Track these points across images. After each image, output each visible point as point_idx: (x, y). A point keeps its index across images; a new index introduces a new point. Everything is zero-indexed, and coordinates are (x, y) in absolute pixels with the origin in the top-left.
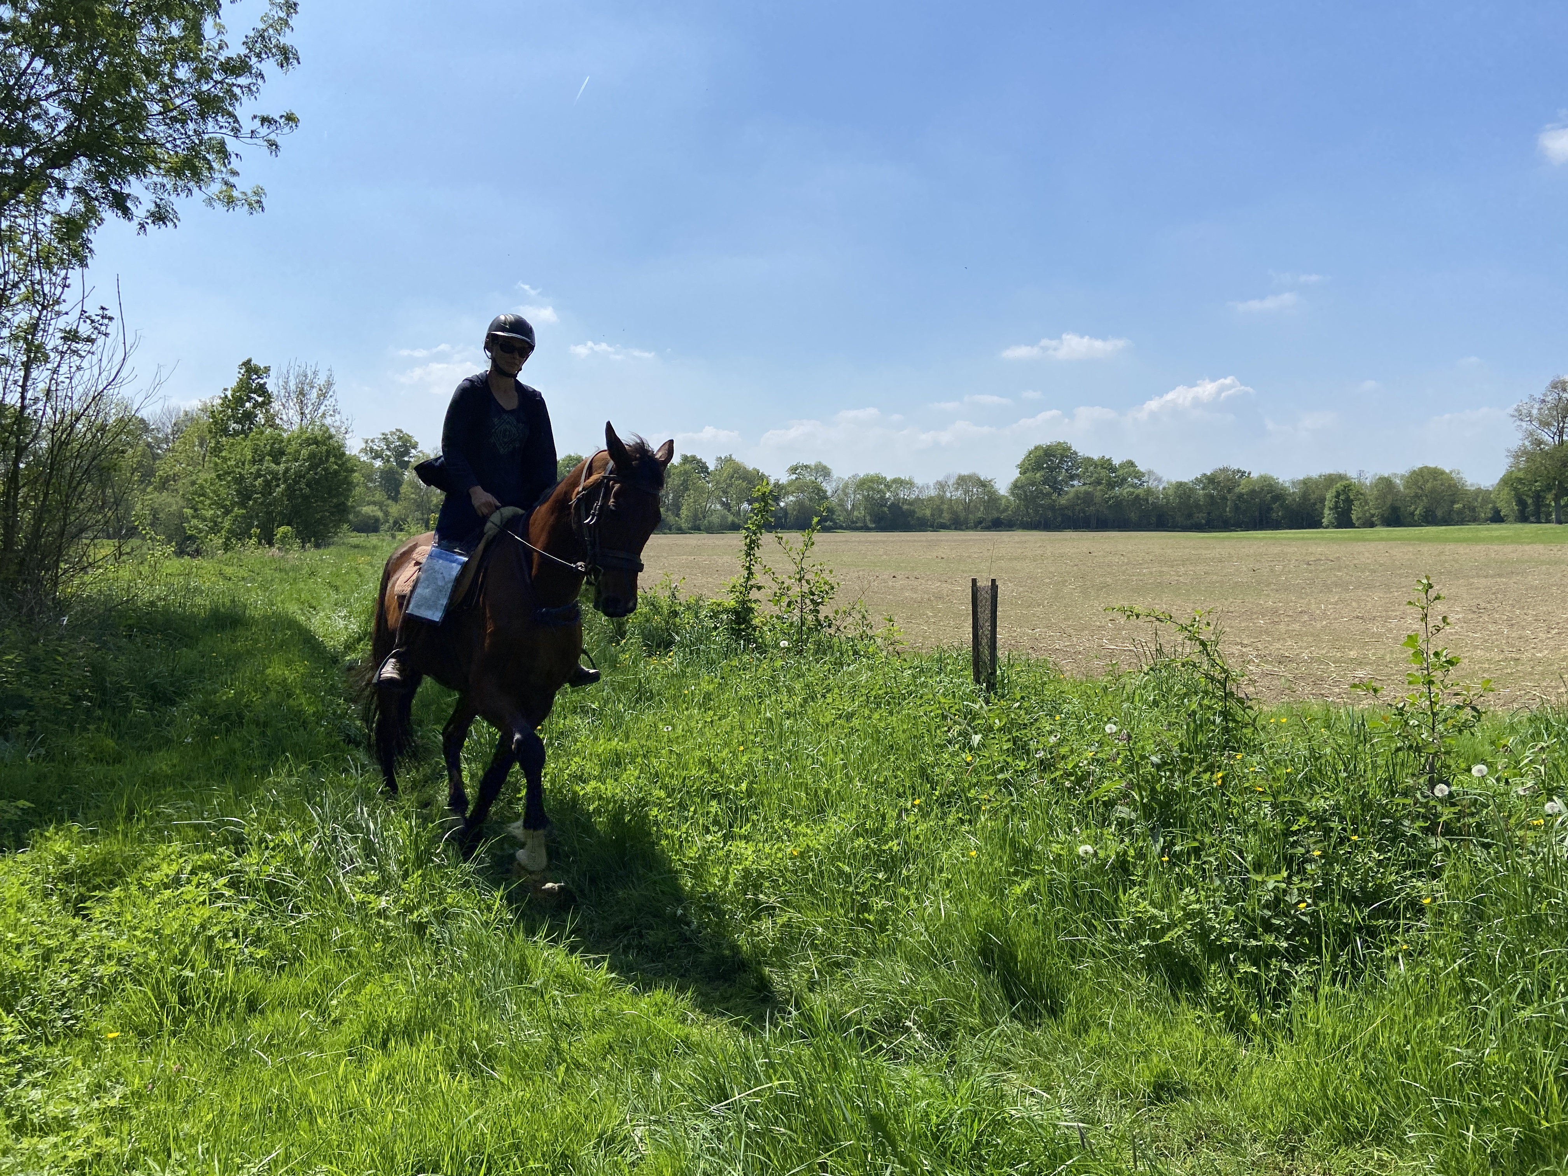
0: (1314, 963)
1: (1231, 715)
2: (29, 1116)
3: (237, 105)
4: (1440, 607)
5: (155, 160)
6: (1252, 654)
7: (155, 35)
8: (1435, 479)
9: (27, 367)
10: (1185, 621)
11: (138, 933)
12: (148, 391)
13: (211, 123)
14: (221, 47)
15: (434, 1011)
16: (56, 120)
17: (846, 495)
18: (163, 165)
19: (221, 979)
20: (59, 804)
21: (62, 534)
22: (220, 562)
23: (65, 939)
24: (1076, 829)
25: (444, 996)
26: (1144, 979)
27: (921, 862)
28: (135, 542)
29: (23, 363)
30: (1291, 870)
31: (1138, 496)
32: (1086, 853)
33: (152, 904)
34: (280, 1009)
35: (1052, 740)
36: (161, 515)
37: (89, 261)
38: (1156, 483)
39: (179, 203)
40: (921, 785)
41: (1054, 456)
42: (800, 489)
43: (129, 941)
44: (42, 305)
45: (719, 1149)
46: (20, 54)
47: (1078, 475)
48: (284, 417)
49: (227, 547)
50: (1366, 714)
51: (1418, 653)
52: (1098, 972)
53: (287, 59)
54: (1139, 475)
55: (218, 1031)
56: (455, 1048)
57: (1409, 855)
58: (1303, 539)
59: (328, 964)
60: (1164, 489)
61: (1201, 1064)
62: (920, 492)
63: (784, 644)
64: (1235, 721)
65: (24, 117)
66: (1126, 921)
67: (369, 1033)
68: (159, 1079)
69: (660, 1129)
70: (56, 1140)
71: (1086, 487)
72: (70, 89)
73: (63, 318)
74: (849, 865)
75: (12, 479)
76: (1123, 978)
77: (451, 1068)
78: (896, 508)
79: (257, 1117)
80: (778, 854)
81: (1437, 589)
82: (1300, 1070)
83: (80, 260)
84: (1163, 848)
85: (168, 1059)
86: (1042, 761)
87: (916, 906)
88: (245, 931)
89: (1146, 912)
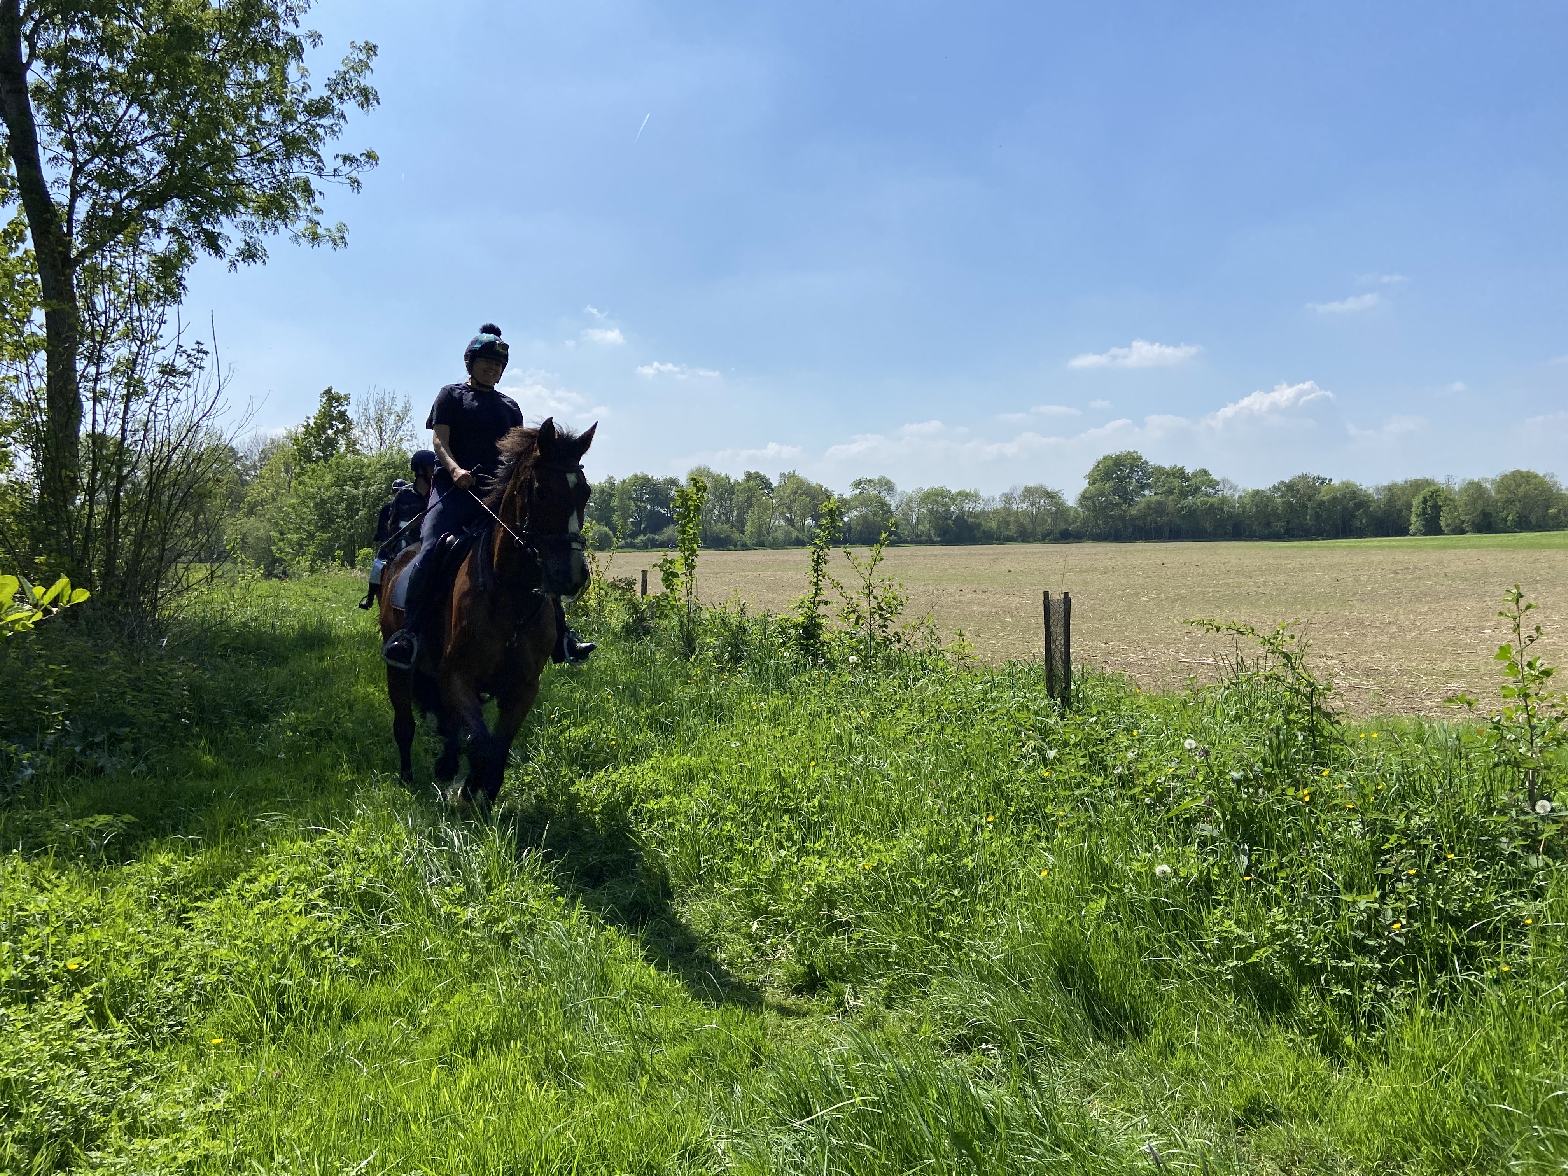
0: (1410, 985)
1: (1319, 731)
2: (140, 1118)
3: (321, 145)
4: (1536, 617)
5: (244, 200)
6: (1338, 667)
7: (242, 80)
8: (1528, 483)
9: (127, 398)
10: (1267, 633)
11: (239, 942)
12: (241, 421)
13: (296, 164)
14: (304, 90)
15: (520, 1020)
16: (151, 165)
17: (910, 509)
18: (251, 204)
19: (318, 987)
20: (162, 819)
21: (161, 558)
22: (307, 583)
23: (169, 948)
24: (1157, 846)
25: (529, 1006)
26: (1232, 1001)
27: (997, 880)
28: (228, 565)
29: (122, 397)
30: (1384, 889)
31: (1212, 505)
32: (1164, 873)
33: (251, 914)
34: (373, 1017)
35: (1130, 755)
36: (250, 539)
37: (183, 297)
38: (1231, 492)
39: (267, 240)
40: (996, 801)
41: (1124, 466)
42: (864, 504)
43: (231, 949)
44: (141, 341)
45: (802, 1163)
46: (119, 102)
47: (1149, 485)
48: (365, 443)
49: (312, 570)
50: (1461, 728)
51: (1513, 666)
52: (1185, 994)
53: (367, 100)
54: (1213, 484)
55: (316, 1039)
56: (541, 1057)
57: (1509, 874)
58: (1390, 547)
59: (417, 973)
60: (1240, 497)
61: (1293, 1088)
62: (986, 504)
63: (853, 659)
64: (1322, 736)
65: (122, 162)
66: (1211, 941)
67: (458, 1041)
68: (260, 1084)
69: (743, 1142)
70: (166, 1141)
71: (1158, 497)
72: (164, 135)
73: (161, 353)
74: (923, 881)
75: (114, 505)
76: (1210, 1000)
77: (538, 1077)
78: (961, 520)
79: (354, 1123)
80: (852, 870)
81: (1529, 597)
82: (1396, 1095)
83: (174, 297)
84: (1249, 868)
85: (269, 1066)
86: (1120, 777)
87: (993, 924)
88: (340, 941)
89: (1231, 932)
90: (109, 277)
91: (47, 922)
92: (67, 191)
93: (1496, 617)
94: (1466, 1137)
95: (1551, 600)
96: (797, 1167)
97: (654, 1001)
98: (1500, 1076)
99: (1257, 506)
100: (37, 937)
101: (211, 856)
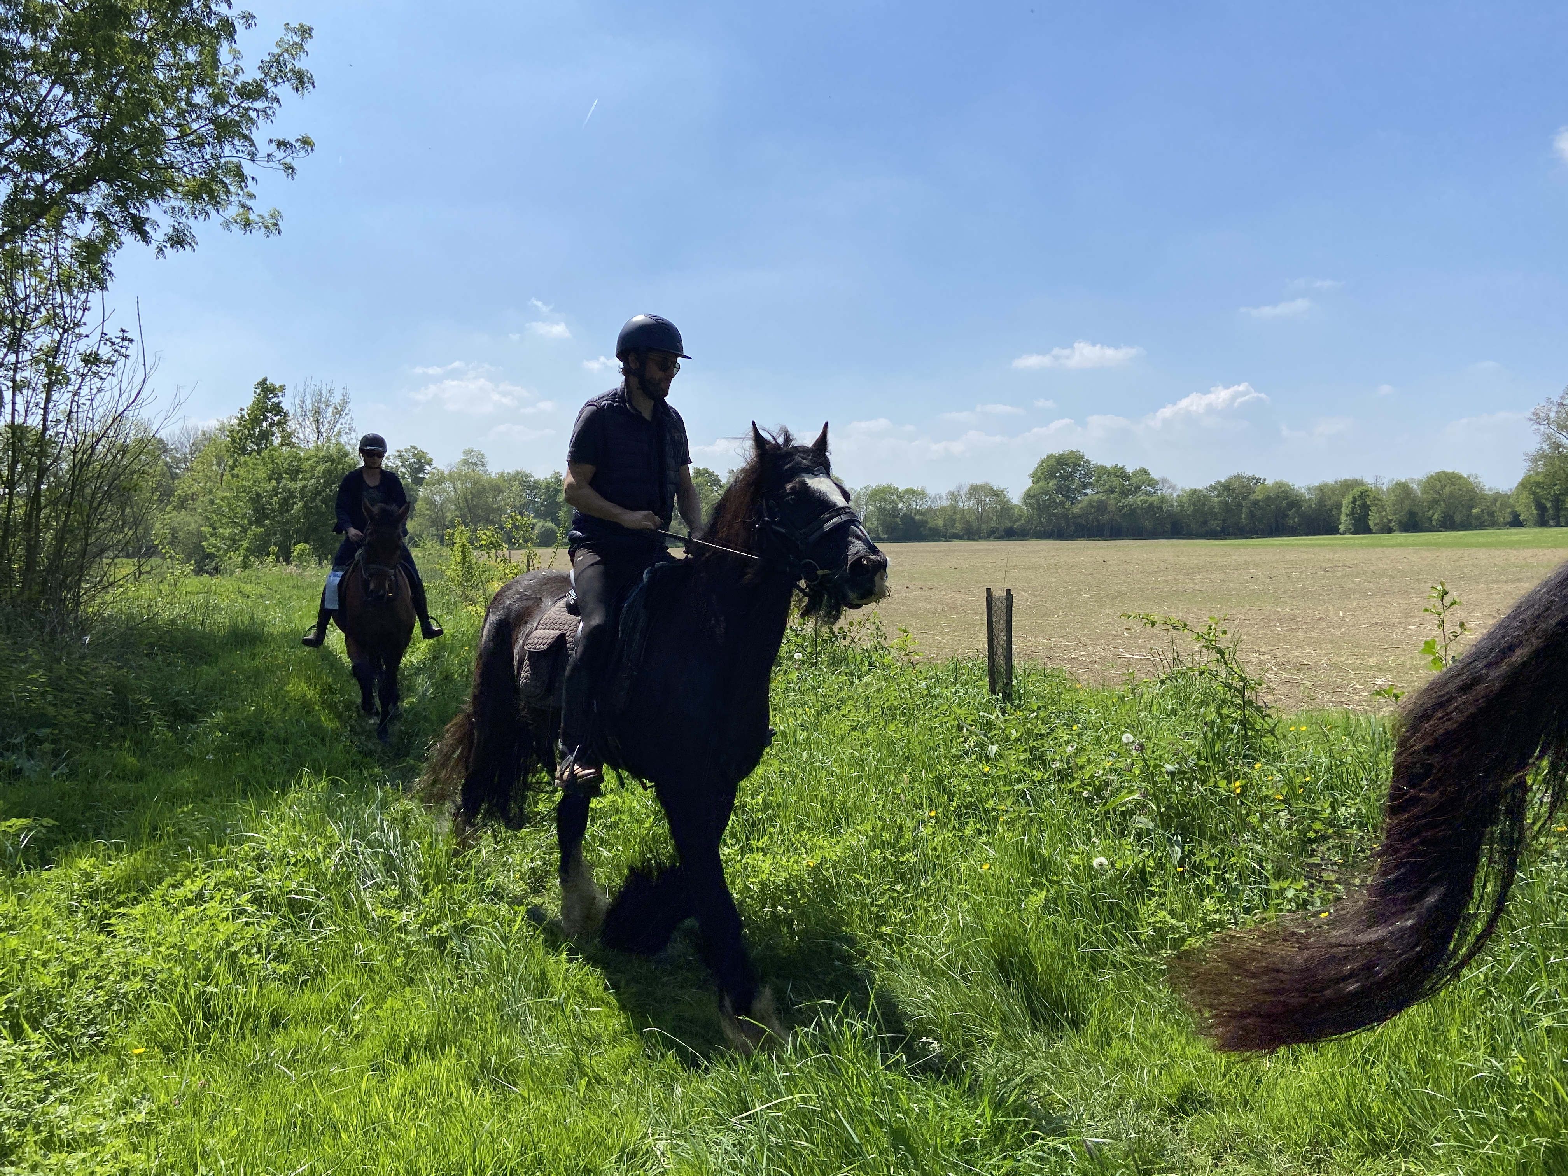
1: (1250, 723)
2: (57, 1132)
3: (254, 128)
4: (1459, 613)
5: (172, 184)
6: (1270, 662)
7: (172, 61)
8: (1453, 483)
9: (49, 388)
10: (1201, 629)
11: (162, 949)
12: (168, 412)
13: (227, 147)
14: (236, 72)
15: (455, 1025)
16: (76, 146)
18: (181, 188)
19: (244, 995)
20: (83, 823)
21: (83, 554)
22: (239, 579)
23: (90, 956)
24: (1094, 839)
25: (465, 1010)
26: (1166, 991)
27: (939, 874)
28: (155, 561)
29: (44, 386)
31: (1151, 504)
32: (1101, 865)
33: (176, 920)
34: (303, 1024)
35: (1069, 750)
36: (181, 534)
37: (109, 284)
38: (1170, 491)
39: (197, 227)
40: (938, 796)
41: (1067, 465)
43: (154, 956)
44: (63, 328)
45: (741, 1163)
46: (41, 82)
47: (1091, 484)
48: (301, 436)
49: (245, 565)
50: (1387, 721)
51: (1438, 660)
52: (1120, 984)
53: (302, 83)
54: (1152, 483)
55: (243, 1047)
56: (477, 1062)
58: (1321, 546)
59: (349, 980)
60: (1178, 496)
61: (1225, 1076)
62: (933, 502)
63: (798, 656)
64: (1253, 729)
65: (44, 144)
66: (1147, 932)
67: (391, 1048)
68: (184, 1095)
69: (682, 1143)
70: (83, 1155)
71: (1100, 496)
72: (89, 116)
73: (84, 341)
74: (867, 876)
75: (34, 499)
76: (1145, 990)
77: (474, 1083)
78: (908, 518)
79: (282, 1133)
80: (795, 866)
81: (1453, 595)
82: (1325, 1082)
83: (99, 283)
84: (1183, 858)
85: (193, 1075)
86: (1059, 772)
87: (935, 918)
88: (268, 947)
89: (1165, 922)
90: (31, 262)
93: (1422, 614)
94: (1390, 1121)
95: (1473, 597)
96: (736, 1166)
97: (593, 1002)
98: (1423, 1061)
99: (1195, 505)
101: (135, 860)
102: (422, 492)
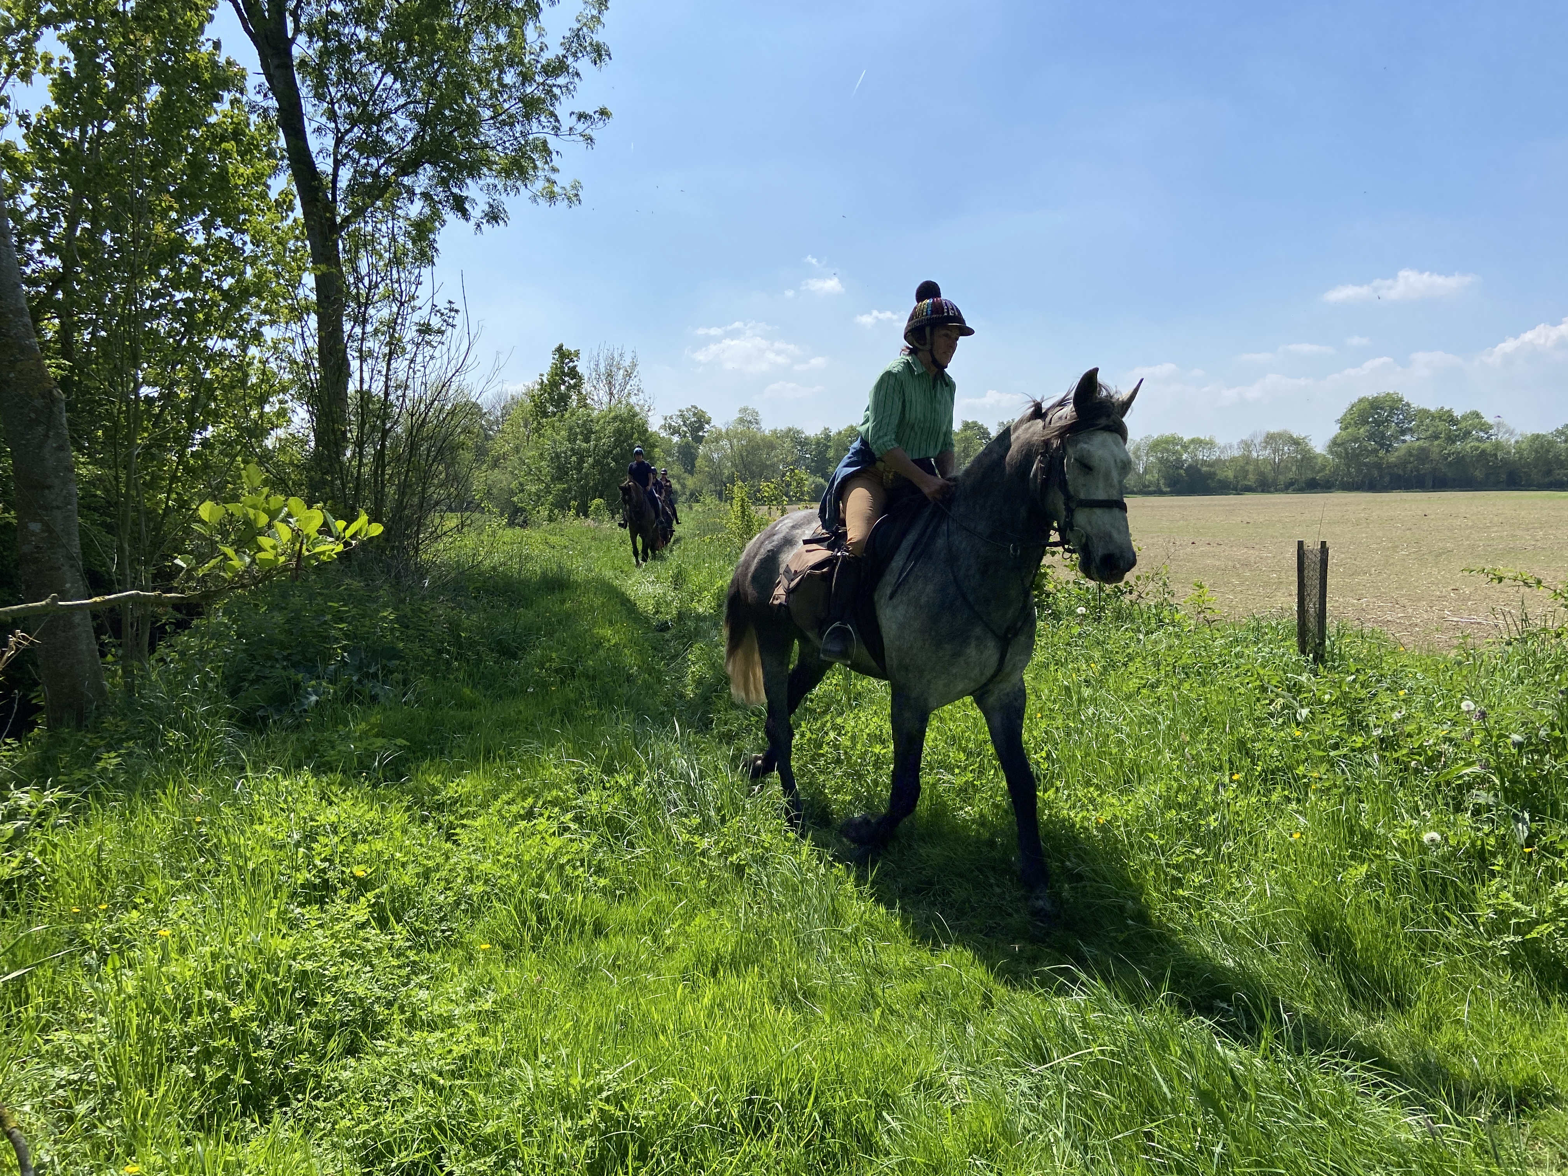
2: (419, 1013)
3: (557, 104)
5: (489, 163)
7: (485, 44)
9: (389, 357)
11: (501, 858)
12: (489, 376)
13: (535, 124)
14: (541, 50)
15: (756, 947)
16: (405, 132)
17: (1138, 457)
18: (495, 166)
19: (571, 903)
20: (429, 743)
21: (421, 506)
22: (546, 531)
23: (440, 860)
24: (1424, 813)
25: (765, 933)
26: (1508, 977)
27: (1242, 840)
28: (477, 515)
29: (385, 355)
31: (1483, 451)
32: (1433, 840)
33: (511, 832)
34: (621, 933)
35: (1396, 716)
36: (495, 491)
37: (435, 259)
38: (1506, 436)
39: (509, 202)
40: (1241, 759)
41: (1382, 409)
43: (494, 864)
44: (400, 302)
45: (1039, 1106)
46: (375, 72)
47: (1410, 429)
48: (596, 398)
49: (551, 519)
52: (1453, 967)
53: (600, 55)
54: (1485, 428)
55: (571, 951)
56: (778, 982)
59: (661, 896)
60: (1517, 442)
62: (1222, 452)
63: (1081, 610)
65: (378, 131)
66: (1485, 914)
67: (699, 961)
68: (523, 988)
69: (978, 1080)
70: (442, 1035)
71: (1421, 442)
72: (415, 102)
73: (418, 313)
74: (1161, 837)
75: (380, 455)
76: (1482, 975)
77: (775, 1001)
78: (1193, 469)
79: (608, 1030)
80: (1084, 821)
83: (428, 259)
84: (1530, 838)
85: (531, 972)
86: (1382, 740)
87: (1238, 885)
88: (589, 861)
89: (1508, 905)
90: (371, 242)
91: (335, 832)
92: (330, 161)
96: (1033, 1108)
97: (883, 938)
99: (1537, 452)
100: (326, 845)
101: (474, 779)
102: (701, 449)
